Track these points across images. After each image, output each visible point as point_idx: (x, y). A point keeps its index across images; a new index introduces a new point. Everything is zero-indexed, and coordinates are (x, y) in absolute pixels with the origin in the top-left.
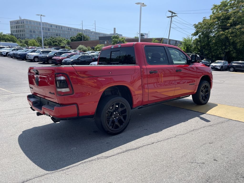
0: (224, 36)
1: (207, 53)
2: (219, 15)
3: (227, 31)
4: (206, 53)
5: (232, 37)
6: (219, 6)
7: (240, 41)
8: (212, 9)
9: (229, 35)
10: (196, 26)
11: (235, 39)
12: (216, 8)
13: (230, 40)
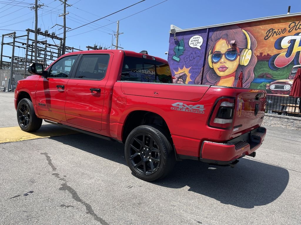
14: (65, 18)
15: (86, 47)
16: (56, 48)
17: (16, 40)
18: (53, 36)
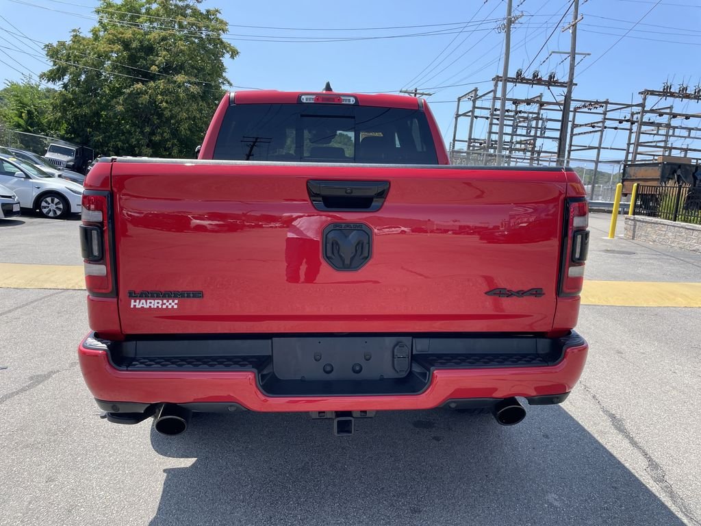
0: (147, 97)
1: (101, 140)
2: (123, 34)
3: (152, 84)
4: (98, 141)
5: (167, 102)
6: (119, 9)
7: (187, 116)
8: (98, 12)
9: (160, 97)
10: (53, 53)
11: (177, 109)
12: (110, 10)
13: (164, 110)
14: (574, 33)
15: (639, 93)
16: (557, 107)
17: (478, 104)
18: (551, 82)
